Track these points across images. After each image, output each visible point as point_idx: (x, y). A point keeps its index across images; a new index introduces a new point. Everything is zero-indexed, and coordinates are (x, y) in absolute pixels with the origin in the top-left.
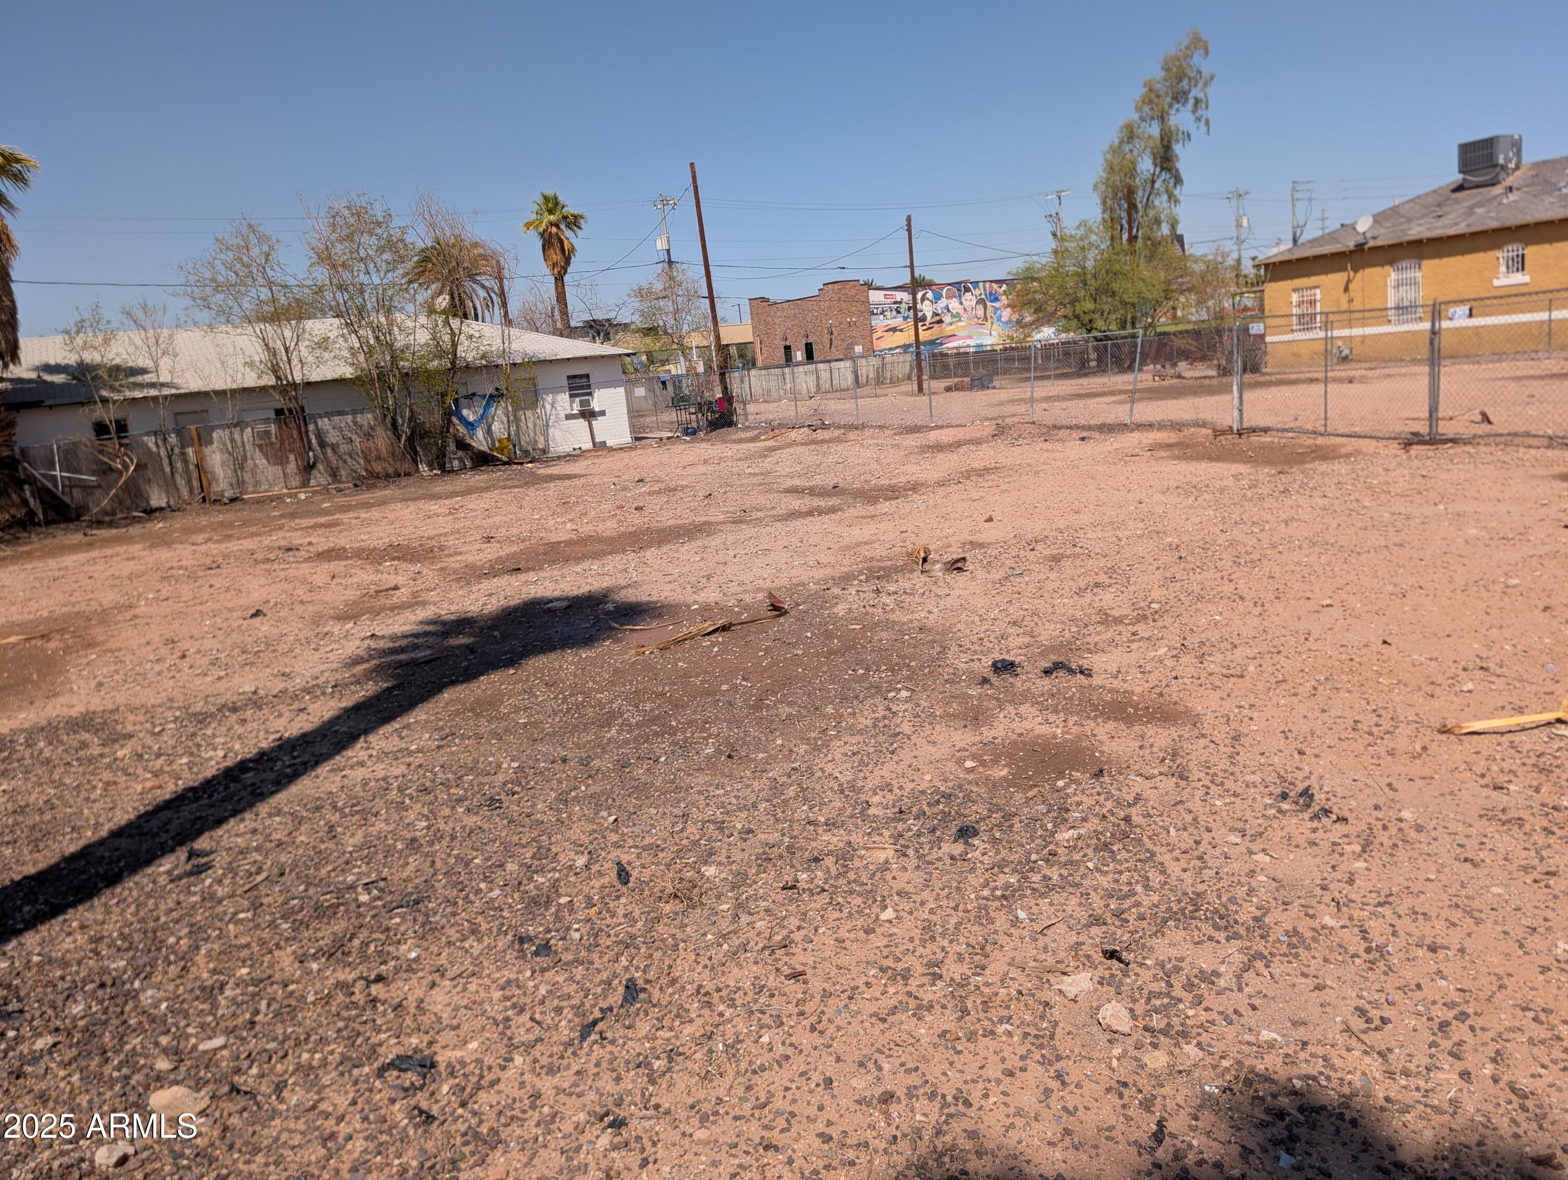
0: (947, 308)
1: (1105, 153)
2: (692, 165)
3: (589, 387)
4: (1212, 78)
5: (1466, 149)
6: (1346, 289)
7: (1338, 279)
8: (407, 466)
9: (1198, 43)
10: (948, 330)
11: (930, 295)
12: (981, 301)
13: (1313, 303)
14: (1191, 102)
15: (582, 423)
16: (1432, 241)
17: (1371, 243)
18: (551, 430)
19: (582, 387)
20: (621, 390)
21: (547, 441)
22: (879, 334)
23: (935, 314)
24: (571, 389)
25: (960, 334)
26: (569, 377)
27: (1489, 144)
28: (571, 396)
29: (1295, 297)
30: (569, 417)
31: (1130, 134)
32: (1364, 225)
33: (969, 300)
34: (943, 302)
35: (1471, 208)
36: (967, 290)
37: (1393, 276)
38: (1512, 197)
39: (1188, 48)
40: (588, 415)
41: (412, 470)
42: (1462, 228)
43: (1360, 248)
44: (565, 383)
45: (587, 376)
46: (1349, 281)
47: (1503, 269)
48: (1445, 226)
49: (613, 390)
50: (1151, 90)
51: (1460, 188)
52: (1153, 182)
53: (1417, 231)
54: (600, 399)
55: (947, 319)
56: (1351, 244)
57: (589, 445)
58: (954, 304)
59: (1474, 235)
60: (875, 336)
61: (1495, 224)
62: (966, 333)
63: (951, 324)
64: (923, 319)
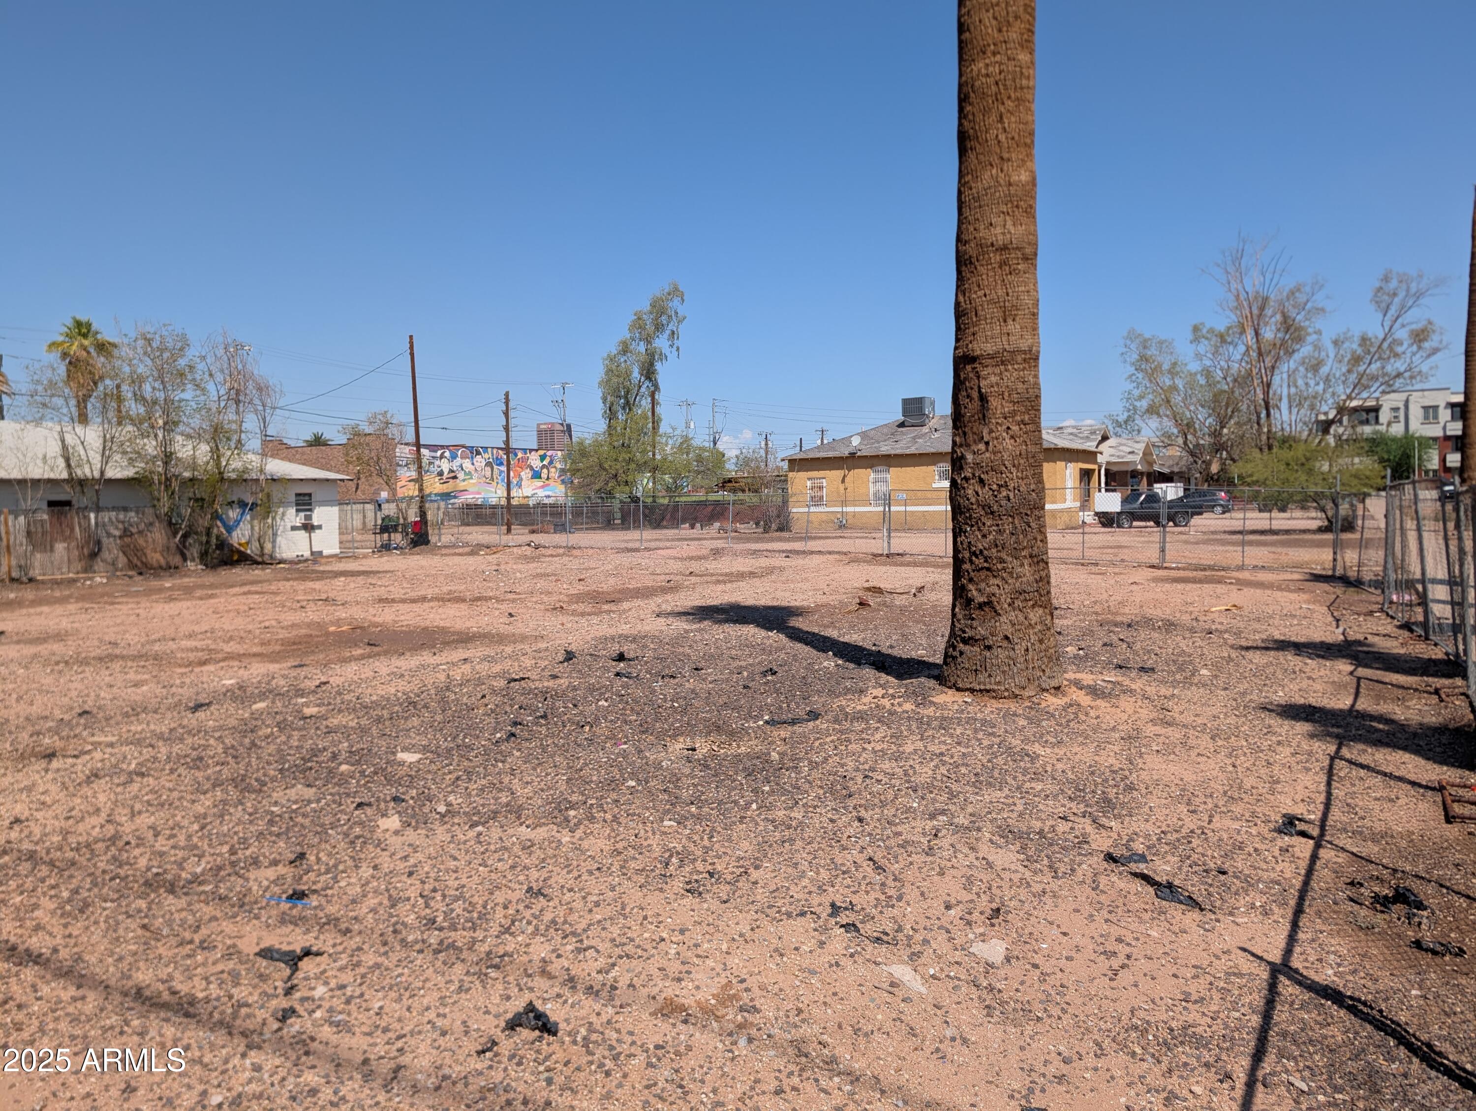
0: (461, 466)
1: (604, 359)
2: (411, 337)
3: (310, 504)
4: (685, 318)
5: (906, 402)
6: (843, 481)
7: (838, 474)
8: (177, 560)
9: (675, 292)
10: (462, 485)
11: (447, 454)
12: (489, 464)
13: (821, 488)
14: (668, 332)
15: (303, 534)
16: (896, 456)
17: (859, 454)
18: (279, 539)
19: (304, 504)
20: (336, 509)
21: (274, 547)
22: (403, 483)
23: (451, 471)
24: (297, 505)
25: (470, 490)
26: (298, 495)
27: (920, 401)
28: (298, 511)
29: (809, 483)
30: (294, 528)
31: (625, 350)
32: (856, 441)
33: (480, 461)
34: (458, 461)
35: (914, 438)
36: (478, 453)
37: (872, 475)
38: (937, 435)
39: (669, 294)
40: (308, 527)
41: (180, 564)
42: (913, 450)
43: (852, 455)
44: (295, 499)
45: (310, 495)
46: (845, 476)
47: (937, 477)
48: (902, 448)
49: (329, 508)
50: (639, 319)
51: (902, 425)
52: (640, 387)
53: (886, 449)
54: (322, 515)
55: (461, 475)
56: (846, 453)
57: (307, 554)
58: (467, 464)
59: (920, 454)
60: (399, 484)
61: (933, 450)
62: (475, 489)
63: (464, 480)
64: (441, 474)
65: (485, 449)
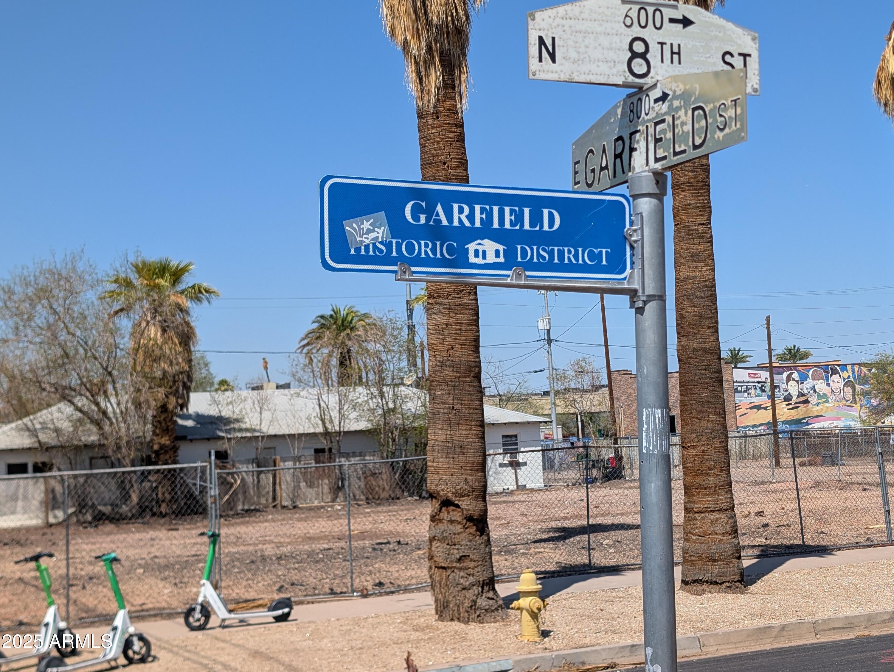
0: (814, 389)
3: (516, 444)
8: (397, 493)
10: (815, 410)
11: (795, 375)
12: (848, 383)
15: (510, 471)
19: (512, 444)
22: (743, 411)
23: (801, 394)
24: (504, 445)
25: (827, 415)
26: (503, 437)
28: (504, 450)
30: (501, 465)
33: (837, 382)
34: (810, 383)
36: (834, 372)
40: (515, 465)
41: (400, 496)
44: (501, 441)
45: (516, 436)
55: (814, 399)
57: (513, 487)
58: (821, 386)
60: (739, 412)
62: (833, 414)
63: (818, 405)
64: (788, 398)
65: (844, 367)
